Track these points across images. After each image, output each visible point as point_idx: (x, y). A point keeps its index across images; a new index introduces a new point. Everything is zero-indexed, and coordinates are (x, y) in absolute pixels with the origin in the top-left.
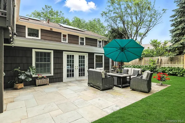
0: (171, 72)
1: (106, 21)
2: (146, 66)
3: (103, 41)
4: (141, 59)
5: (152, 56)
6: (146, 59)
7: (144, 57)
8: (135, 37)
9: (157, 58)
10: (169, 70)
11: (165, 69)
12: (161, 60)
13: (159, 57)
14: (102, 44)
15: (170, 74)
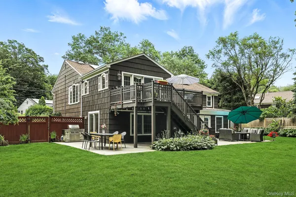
0: (291, 134)
1: (214, 66)
2: (268, 129)
3: (212, 96)
4: (262, 120)
5: (275, 117)
6: (269, 119)
7: (266, 117)
8: (255, 89)
9: (280, 119)
10: (290, 132)
11: (286, 131)
12: (284, 121)
13: (282, 119)
14: (211, 101)
15: (290, 136)
